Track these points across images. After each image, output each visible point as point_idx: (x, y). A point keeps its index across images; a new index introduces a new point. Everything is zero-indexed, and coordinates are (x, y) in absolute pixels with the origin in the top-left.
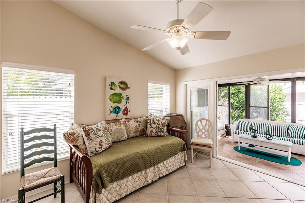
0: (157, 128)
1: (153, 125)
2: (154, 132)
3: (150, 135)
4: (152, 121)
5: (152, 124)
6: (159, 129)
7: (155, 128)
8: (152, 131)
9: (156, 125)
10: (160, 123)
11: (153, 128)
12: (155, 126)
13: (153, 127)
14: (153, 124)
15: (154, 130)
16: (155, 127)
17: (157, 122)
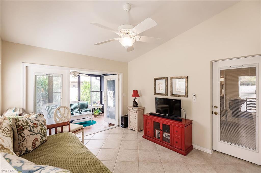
0: (41, 131)
1: (35, 129)
2: (39, 139)
3: (32, 148)
4: (31, 125)
5: (33, 128)
6: (43, 131)
7: (39, 133)
8: (36, 140)
9: (39, 127)
10: (43, 123)
11: (37, 134)
12: (39, 129)
13: (36, 132)
14: (35, 127)
15: (39, 137)
16: (39, 131)
17: (39, 123)
